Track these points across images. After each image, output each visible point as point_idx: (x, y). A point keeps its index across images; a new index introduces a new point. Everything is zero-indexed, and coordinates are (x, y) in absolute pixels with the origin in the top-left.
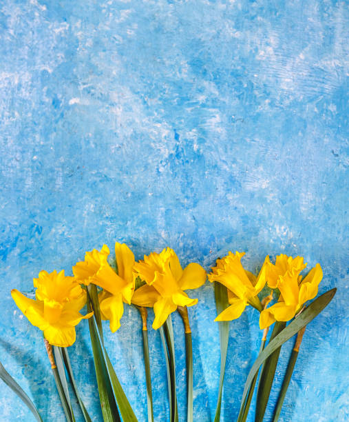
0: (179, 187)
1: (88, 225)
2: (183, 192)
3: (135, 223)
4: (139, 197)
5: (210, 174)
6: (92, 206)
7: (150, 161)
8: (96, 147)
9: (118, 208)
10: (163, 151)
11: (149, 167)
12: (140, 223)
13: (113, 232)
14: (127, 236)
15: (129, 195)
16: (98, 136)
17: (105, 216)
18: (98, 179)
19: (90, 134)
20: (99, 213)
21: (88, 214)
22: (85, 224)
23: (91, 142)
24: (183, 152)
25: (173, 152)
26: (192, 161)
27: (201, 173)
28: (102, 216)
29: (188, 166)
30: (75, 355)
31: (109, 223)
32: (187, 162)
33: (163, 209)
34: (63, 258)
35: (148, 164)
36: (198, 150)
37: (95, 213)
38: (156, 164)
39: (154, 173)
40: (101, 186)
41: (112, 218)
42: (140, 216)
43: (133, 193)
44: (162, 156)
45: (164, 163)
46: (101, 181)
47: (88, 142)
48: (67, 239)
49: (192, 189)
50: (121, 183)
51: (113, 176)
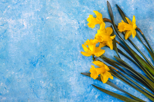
0: (82, 37)
1: (58, 53)
2: (84, 39)
3: (71, 50)
4: (71, 42)
5: (90, 32)
6: (58, 47)
7: (73, 31)
8: (56, 30)
9: (66, 46)
10: (76, 28)
11: (72, 33)
12: (73, 49)
13: (65, 53)
14: (69, 54)
15: (68, 42)
16: (56, 27)
17: (62, 49)
18: (58, 39)
19: (54, 27)
20: (60, 49)
21: (57, 50)
22: (57, 52)
23: (55, 29)
24: (81, 27)
25: (79, 28)
26: (85, 29)
27: (88, 32)
28: (61, 49)
29: (84, 31)
30: (60, 91)
31: (64, 51)
32: (83, 30)
33: (78, 44)
34: (52, 63)
35: (72, 32)
36: (86, 26)
37: (59, 49)
38: (74, 32)
39: (74, 34)
40: (59, 41)
41: (64, 49)
42: (72, 47)
43: (69, 41)
44: (76, 29)
45: (77, 31)
46: (59, 39)
47: (54, 29)
48: (52, 58)
49: (86, 37)
50: (65, 39)
51: (62, 37)
